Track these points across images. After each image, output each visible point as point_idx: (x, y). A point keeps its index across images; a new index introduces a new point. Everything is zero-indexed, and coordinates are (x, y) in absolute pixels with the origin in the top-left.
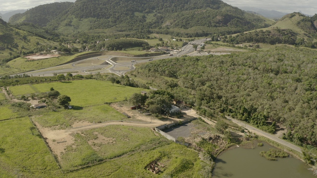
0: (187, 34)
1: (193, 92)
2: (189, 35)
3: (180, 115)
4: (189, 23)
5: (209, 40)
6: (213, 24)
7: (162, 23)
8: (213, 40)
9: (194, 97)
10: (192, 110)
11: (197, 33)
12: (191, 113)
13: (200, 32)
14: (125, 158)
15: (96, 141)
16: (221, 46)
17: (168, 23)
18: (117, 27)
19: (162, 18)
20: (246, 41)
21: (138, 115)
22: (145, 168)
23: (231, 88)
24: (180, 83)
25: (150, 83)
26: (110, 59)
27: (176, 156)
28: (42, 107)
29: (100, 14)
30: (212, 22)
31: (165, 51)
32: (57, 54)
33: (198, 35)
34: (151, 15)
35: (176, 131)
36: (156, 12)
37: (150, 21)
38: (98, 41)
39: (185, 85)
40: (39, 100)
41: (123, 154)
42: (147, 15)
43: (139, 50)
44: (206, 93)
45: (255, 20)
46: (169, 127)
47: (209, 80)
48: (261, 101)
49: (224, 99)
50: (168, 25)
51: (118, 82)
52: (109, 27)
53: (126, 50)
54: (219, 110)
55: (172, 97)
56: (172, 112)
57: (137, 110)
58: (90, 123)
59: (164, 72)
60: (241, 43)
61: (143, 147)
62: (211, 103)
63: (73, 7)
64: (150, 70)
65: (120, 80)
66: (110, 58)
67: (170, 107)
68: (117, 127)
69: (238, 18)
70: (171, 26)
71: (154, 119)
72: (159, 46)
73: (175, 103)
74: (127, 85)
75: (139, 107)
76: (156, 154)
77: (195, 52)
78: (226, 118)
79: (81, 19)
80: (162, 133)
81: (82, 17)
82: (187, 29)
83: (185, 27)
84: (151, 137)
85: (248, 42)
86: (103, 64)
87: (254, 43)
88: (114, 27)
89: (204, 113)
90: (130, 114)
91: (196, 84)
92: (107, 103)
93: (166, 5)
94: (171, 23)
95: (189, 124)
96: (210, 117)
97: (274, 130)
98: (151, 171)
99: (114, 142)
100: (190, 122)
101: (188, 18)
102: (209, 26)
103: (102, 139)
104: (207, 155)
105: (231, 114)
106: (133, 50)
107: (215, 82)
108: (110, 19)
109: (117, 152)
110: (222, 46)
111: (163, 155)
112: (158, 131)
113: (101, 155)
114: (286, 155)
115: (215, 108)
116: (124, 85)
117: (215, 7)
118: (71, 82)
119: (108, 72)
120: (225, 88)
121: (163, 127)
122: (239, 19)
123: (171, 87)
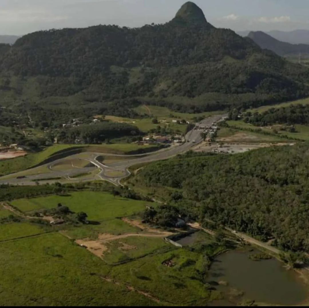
0: (193, 108)
1: (198, 204)
2: (195, 109)
3: (185, 227)
4: (196, 88)
5: (226, 117)
6: (233, 89)
7: (154, 84)
8: (230, 119)
9: (199, 210)
10: (196, 223)
11: (208, 105)
12: (196, 225)
13: (213, 102)
14: (147, 258)
15: (123, 248)
16: (240, 131)
17: (163, 86)
18: (84, 93)
19: (153, 75)
20: (277, 122)
21: (148, 228)
22: (162, 263)
23: (233, 201)
24: (185, 194)
25: (152, 194)
26: (95, 159)
27: (182, 257)
28: (61, 223)
29: (54, 69)
30: (232, 84)
31: (164, 144)
32: (21, 150)
33: (210, 108)
34: (136, 70)
35: (183, 240)
36: (144, 63)
37: (136, 81)
38: (64, 124)
39: (190, 197)
40: (53, 216)
41: (145, 255)
42: (129, 71)
43: (128, 142)
44: (209, 206)
45: (302, 74)
46: (176, 237)
47: (213, 192)
48: (257, 213)
49: (226, 211)
50: (163, 90)
51: (117, 193)
52: (71, 93)
53: (110, 141)
54: (220, 222)
55: (177, 211)
56: (177, 225)
57: (147, 224)
58: (112, 236)
59: (167, 181)
60: (271, 125)
61: (158, 251)
62: (214, 216)
63: (8, 55)
64: (150, 179)
65: (119, 191)
66: (94, 157)
67: (176, 221)
68: (135, 238)
69: (272, 76)
70: (168, 91)
71: (163, 231)
72: (154, 132)
73: (180, 216)
74: (128, 197)
75: (148, 221)
76: (168, 255)
77: (204, 143)
78: (226, 230)
79: (25, 78)
80: (171, 242)
81: (25, 74)
82: (194, 97)
83: (190, 94)
84: (163, 244)
85: (279, 123)
86: (87, 166)
87: (287, 125)
88: (80, 93)
89: (206, 225)
90: (142, 227)
91: (200, 196)
92: (118, 218)
93: (159, 52)
94: (168, 86)
95: (192, 235)
96: (211, 228)
97: (265, 239)
98: (166, 265)
99: (137, 248)
100: (194, 233)
101: (194, 78)
102: (226, 93)
103: (126, 246)
104: (206, 257)
105: (231, 226)
106: (120, 140)
107: (218, 195)
108: (70, 79)
109: (141, 254)
110: (242, 131)
111: (174, 256)
112: (168, 240)
113: (131, 256)
114: (269, 257)
115: (217, 220)
116: (125, 197)
117: (237, 54)
118: (70, 195)
119: (100, 179)
120: (228, 201)
121: (172, 237)
122: (274, 79)
123: (175, 199)
